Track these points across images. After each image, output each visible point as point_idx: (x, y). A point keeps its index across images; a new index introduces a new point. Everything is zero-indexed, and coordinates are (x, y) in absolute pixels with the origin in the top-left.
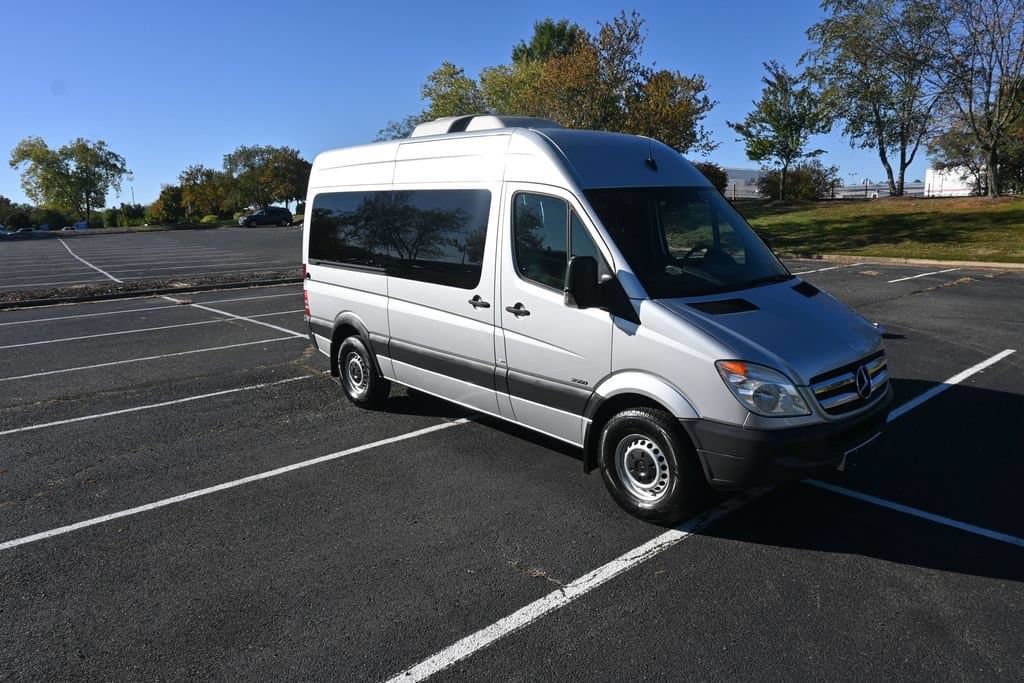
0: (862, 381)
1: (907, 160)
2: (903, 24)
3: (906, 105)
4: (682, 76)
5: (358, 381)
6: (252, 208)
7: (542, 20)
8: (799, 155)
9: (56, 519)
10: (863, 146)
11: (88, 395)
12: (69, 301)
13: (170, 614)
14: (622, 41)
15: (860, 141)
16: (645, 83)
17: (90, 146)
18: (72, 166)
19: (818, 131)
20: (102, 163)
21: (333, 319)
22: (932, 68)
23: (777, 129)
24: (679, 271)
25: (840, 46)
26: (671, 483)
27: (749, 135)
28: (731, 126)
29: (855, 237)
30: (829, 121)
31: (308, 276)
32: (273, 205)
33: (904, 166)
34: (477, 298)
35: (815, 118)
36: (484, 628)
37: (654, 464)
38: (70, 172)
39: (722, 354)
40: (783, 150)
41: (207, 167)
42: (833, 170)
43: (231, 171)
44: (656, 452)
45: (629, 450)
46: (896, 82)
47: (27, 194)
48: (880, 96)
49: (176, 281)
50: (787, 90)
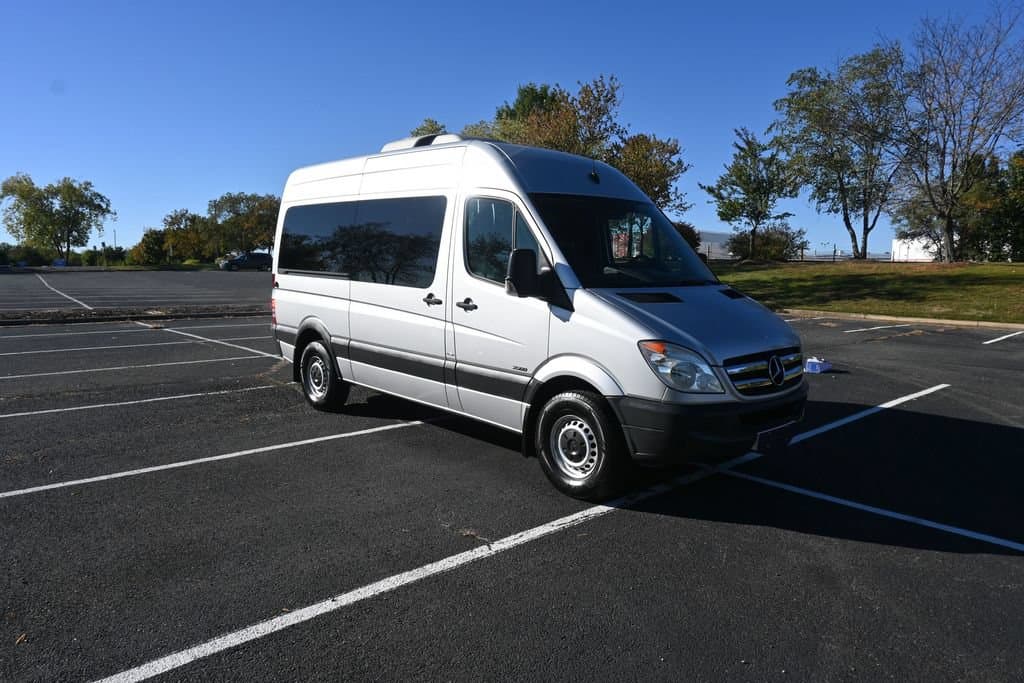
0: (774, 370)
1: (869, 226)
2: (865, 99)
3: (868, 174)
4: (658, 139)
5: (318, 384)
6: (234, 254)
7: (525, 83)
8: (767, 217)
9: (11, 485)
10: (829, 211)
11: (51, 395)
12: (40, 323)
13: (113, 555)
14: (598, 102)
15: (825, 206)
16: (622, 145)
17: (76, 185)
18: (57, 204)
19: (785, 195)
20: (87, 203)
21: (297, 325)
22: (891, 139)
23: (747, 192)
24: (615, 271)
25: (805, 118)
26: (599, 459)
27: (720, 197)
28: (703, 188)
29: (817, 294)
30: (796, 187)
31: (277, 285)
32: (255, 252)
33: (867, 231)
34: (430, 296)
35: (783, 184)
36: (410, 570)
37: (584, 443)
38: (54, 210)
39: (645, 335)
40: (753, 212)
41: (192, 212)
42: (801, 233)
43: (214, 217)
44: (586, 431)
45: (563, 430)
46: (858, 152)
47: (8, 230)
48: (844, 165)
49: (150, 309)
50: (756, 156)
